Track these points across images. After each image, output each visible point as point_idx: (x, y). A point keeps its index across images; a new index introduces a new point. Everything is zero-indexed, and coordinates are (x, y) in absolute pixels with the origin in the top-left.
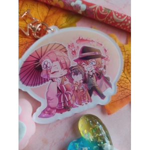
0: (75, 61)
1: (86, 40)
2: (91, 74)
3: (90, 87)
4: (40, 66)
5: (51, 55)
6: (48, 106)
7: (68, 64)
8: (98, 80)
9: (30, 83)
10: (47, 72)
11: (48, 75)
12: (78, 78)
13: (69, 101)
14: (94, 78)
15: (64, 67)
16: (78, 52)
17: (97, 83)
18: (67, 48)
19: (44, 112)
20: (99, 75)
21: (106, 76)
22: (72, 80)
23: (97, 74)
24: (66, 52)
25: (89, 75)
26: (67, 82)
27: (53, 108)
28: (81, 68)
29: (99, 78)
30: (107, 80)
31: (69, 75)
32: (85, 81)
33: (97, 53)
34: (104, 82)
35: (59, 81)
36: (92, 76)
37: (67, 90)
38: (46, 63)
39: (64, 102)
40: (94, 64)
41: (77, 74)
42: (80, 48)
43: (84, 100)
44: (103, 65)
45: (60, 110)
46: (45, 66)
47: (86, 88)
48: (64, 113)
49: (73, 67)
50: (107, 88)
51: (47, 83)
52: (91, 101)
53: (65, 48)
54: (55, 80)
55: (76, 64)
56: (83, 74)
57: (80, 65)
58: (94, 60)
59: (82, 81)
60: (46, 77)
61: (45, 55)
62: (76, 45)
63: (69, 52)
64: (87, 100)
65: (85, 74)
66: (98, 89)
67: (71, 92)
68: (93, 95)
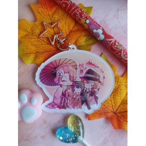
0: (80, 78)
1: (94, 65)
2: (88, 91)
3: (84, 99)
4: (56, 73)
5: (65, 68)
6: (53, 102)
7: (75, 78)
8: (90, 97)
9: (46, 82)
10: (59, 79)
11: (59, 81)
12: (78, 91)
13: (67, 104)
14: (88, 95)
15: (72, 80)
16: (85, 72)
17: (89, 98)
18: (78, 66)
19: (49, 104)
20: (93, 94)
21: (97, 95)
22: (73, 90)
23: (92, 92)
24: (76, 69)
25: (86, 91)
26: (70, 91)
27: (56, 104)
28: (82, 84)
29: (92, 96)
30: (96, 98)
31: (72, 86)
32: (82, 94)
33: (98, 78)
34: (94, 99)
35: (65, 88)
36: (88, 93)
37: (68, 96)
38: (60, 72)
39: (64, 103)
40: (92, 84)
41: (78, 88)
42: (87, 69)
43: (77, 106)
44: (98, 87)
45: (60, 107)
46: (59, 74)
47: (81, 99)
48: (61, 109)
49: (77, 81)
50: (94, 103)
51: (57, 86)
52: (81, 108)
53: (76, 65)
54: (63, 86)
55: (80, 80)
56: (83, 89)
57: (82, 82)
58: (93, 82)
59: (80, 94)
60: (57, 82)
61: (61, 66)
62: (85, 66)
63: (78, 70)
64: (79, 106)
65: (84, 89)
66: (88, 103)
67: (70, 98)
68: (83, 105)
